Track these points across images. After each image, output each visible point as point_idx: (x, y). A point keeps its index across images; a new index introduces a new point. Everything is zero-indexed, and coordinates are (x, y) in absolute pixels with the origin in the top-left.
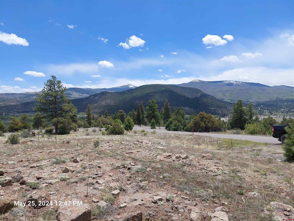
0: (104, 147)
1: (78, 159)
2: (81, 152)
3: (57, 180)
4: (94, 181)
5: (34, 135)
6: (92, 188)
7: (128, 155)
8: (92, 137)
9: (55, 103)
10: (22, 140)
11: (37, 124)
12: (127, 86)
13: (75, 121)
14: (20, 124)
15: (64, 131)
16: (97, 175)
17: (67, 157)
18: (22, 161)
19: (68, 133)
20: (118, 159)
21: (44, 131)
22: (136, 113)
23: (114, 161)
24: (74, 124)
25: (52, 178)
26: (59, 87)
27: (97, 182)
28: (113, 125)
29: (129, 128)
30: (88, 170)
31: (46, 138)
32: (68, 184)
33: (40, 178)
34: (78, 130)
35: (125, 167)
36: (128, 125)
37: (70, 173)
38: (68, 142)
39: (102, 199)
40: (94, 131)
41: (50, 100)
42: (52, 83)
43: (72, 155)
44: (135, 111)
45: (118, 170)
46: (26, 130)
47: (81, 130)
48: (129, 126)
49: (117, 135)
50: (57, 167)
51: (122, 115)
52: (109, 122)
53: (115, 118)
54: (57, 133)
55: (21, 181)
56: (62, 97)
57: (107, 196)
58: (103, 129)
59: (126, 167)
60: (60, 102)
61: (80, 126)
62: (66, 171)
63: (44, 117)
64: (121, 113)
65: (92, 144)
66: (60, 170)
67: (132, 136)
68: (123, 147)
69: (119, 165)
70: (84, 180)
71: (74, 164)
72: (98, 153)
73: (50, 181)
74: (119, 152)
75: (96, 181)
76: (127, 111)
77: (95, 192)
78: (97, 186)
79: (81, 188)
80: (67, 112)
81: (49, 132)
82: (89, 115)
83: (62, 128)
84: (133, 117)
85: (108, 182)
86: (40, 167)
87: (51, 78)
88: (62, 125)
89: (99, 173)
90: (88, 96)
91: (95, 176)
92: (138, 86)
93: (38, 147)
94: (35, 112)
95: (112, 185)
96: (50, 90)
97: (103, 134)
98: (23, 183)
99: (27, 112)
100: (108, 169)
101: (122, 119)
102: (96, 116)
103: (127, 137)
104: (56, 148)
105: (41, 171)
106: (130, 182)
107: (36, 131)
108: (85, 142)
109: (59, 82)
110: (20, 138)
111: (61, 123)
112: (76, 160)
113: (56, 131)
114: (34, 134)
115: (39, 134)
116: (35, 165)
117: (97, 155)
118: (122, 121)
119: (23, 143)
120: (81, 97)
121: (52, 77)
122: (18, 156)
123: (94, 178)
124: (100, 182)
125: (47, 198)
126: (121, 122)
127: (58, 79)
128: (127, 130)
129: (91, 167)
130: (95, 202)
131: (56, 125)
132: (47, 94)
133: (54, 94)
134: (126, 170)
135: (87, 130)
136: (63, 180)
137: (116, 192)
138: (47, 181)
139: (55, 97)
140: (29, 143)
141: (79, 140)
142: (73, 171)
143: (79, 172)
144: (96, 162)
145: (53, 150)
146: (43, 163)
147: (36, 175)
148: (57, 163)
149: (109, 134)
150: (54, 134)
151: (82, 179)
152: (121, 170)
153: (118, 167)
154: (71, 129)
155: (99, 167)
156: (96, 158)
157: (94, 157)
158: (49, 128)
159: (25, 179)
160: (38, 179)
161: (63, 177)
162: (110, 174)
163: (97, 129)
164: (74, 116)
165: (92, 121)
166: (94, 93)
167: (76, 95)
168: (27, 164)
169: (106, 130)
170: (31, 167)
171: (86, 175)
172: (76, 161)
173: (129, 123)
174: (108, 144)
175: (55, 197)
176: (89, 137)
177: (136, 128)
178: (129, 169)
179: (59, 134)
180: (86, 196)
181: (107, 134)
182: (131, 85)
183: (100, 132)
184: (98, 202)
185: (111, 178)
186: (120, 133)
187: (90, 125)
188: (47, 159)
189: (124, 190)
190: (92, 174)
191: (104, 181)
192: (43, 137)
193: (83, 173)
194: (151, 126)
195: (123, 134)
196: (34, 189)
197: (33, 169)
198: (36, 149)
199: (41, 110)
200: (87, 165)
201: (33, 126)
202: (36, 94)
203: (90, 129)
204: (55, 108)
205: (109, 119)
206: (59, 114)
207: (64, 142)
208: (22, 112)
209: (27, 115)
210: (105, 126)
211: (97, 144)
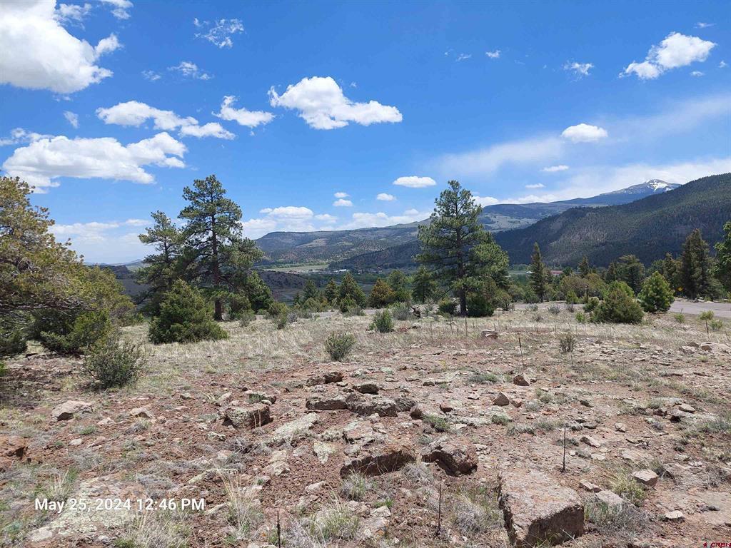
0: (589, 352)
1: (527, 378)
2: (528, 360)
3: (484, 420)
4: (577, 437)
5: (418, 314)
6: (573, 453)
7: (666, 381)
8: (552, 326)
9: (456, 242)
10: (397, 325)
11: (422, 293)
12: (646, 187)
13: (504, 286)
14: (390, 292)
15: (479, 309)
16: (581, 421)
17: (497, 369)
18: (405, 369)
19: (490, 314)
20: (637, 390)
21: (436, 308)
22: (678, 263)
23: (624, 393)
24: (502, 292)
25: (472, 413)
26: (466, 206)
27: (584, 440)
28: (606, 297)
29: (657, 304)
30: (555, 407)
31: (442, 324)
32: (511, 433)
33: (449, 410)
34: (513, 307)
35: (660, 413)
36: (653, 298)
37: (511, 407)
38: (495, 336)
39: (608, 487)
40: (554, 311)
41: (447, 238)
42: (452, 197)
43: (508, 368)
44: (675, 257)
45: (642, 418)
46: (403, 304)
47: (520, 307)
48: (658, 300)
49: (622, 325)
50: (479, 391)
51: (632, 269)
52: (593, 287)
53: (610, 278)
54: (463, 313)
55: (412, 410)
56: (472, 230)
57: (621, 480)
58: (579, 307)
59: (666, 414)
60: (469, 241)
61: (516, 298)
62: (502, 401)
63: (436, 277)
64: (629, 262)
65: (556, 343)
66: (486, 398)
67: (669, 330)
68: (647, 357)
69: (643, 406)
70: (550, 429)
71: (519, 389)
72: (574, 368)
73: (471, 420)
74: (636, 369)
75: (581, 436)
76: (647, 259)
77: (583, 464)
78: (586, 450)
79: (544, 447)
80: (484, 263)
81: (448, 310)
82: (537, 270)
83: (475, 301)
84: (670, 273)
85: (615, 445)
86: (443, 386)
87: (449, 188)
88: (474, 295)
89: (586, 417)
90: (532, 221)
91: (577, 425)
92: (684, 183)
93: (432, 342)
94: (417, 265)
95: (631, 454)
96: (447, 214)
97: (580, 320)
98: (417, 415)
99: (400, 266)
100: (610, 411)
101: (634, 281)
102: (556, 273)
103: (654, 329)
104: (468, 346)
105: (448, 395)
106: (684, 456)
107: (422, 308)
108: (534, 340)
109: (466, 194)
110: (393, 321)
111: (473, 289)
112: (522, 378)
113: (463, 308)
114: (418, 312)
115: (427, 314)
116: (432, 379)
117: (573, 373)
118: (632, 286)
119: (402, 330)
120: (516, 226)
121: (452, 183)
122: (396, 357)
123: (574, 429)
124: (593, 440)
125: (471, 455)
126: (629, 288)
127: (464, 186)
128: (652, 311)
129: (563, 400)
130: (588, 490)
131: (461, 294)
132: (442, 225)
133: (456, 223)
134: (665, 422)
135: (536, 309)
136: (498, 422)
137: (647, 475)
138: (465, 419)
139: (458, 230)
140: (412, 332)
141: (518, 331)
142: (519, 405)
143: (534, 409)
144: (573, 390)
145: (464, 351)
146: (449, 377)
147: (439, 402)
148: (479, 380)
149: (598, 321)
150: (459, 315)
151: (543, 426)
152: (650, 420)
153: (640, 411)
154: (496, 304)
155: (585, 403)
156: (572, 378)
157: (564, 376)
158: (446, 302)
159: (420, 406)
160: (446, 410)
161: (499, 414)
162: (619, 425)
163: (562, 306)
164: (503, 272)
165: (547, 286)
166: (549, 215)
167: (503, 223)
168: (415, 375)
169: (588, 310)
170: (426, 384)
171: (552, 419)
172: (520, 382)
173: (658, 292)
174: (597, 346)
175: (487, 458)
176: (542, 326)
177: (680, 306)
178: (675, 419)
179: (469, 316)
180: (563, 470)
181: (591, 321)
182: (658, 181)
183: (569, 314)
184: (597, 490)
185: (621, 437)
186: (629, 318)
187: (541, 295)
188: (455, 370)
189: (669, 475)
190: (566, 418)
191: (603, 441)
192: (436, 320)
193: (543, 411)
195: (639, 321)
196: (440, 431)
197: (431, 388)
198: (427, 345)
199: (430, 260)
200: (551, 393)
201: (414, 295)
202: (420, 227)
203: (543, 307)
204: (459, 255)
205: (594, 281)
206: (468, 268)
207: (484, 333)
208: (391, 266)
209: (401, 271)
210: (583, 299)
211: (567, 344)
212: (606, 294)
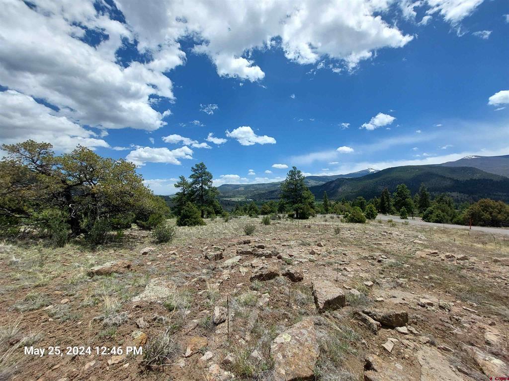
0: (346, 234)
1: (322, 244)
2: (322, 237)
3: (306, 260)
4: (342, 268)
5: (280, 218)
6: (340, 274)
7: (376, 246)
8: (331, 223)
9: (295, 190)
10: (272, 222)
11: (281, 209)
12: (367, 171)
13: (313, 207)
14: (269, 209)
15: (303, 216)
16: (343, 261)
17: (311, 240)
18: (275, 239)
19: (307, 218)
20: (364, 249)
21: (287, 215)
22: (379, 200)
23: (360, 251)
24: (312, 210)
25: (301, 257)
26: (299, 176)
27: (345, 269)
28: (351, 213)
29: (371, 216)
30: (333, 256)
31: (289, 222)
32: (316, 265)
33: (292, 256)
34: (316, 216)
35: (373, 259)
36: (369, 213)
37: (316, 255)
38: (309, 227)
39: (354, 288)
40: (332, 218)
41: (291, 188)
42: (294, 173)
43: (316, 239)
44: (378, 198)
45: (366, 260)
46: (274, 214)
47: (319, 216)
48: (371, 214)
49: (358, 224)
50: (304, 249)
51: (361, 202)
52: (347, 209)
53: (353, 205)
54: (297, 218)
55: (278, 255)
56: (301, 186)
57: (359, 285)
58: (341, 216)
59: (376, 259)
60: (300, 190)
61: (317, 212)
62: (313, 253)
63: (287, 203)
64: (360, 199)
65: (333, 230)
66: (307, 251)
67: (376, 226)
68: (368, 237)
69: (367, 256)
70: (331, 264)
71: (319, 248)
72: (340, 240)
73: (301, 260)
74: (364, 241)
75: (343, 267)
76: (367, 198)
77: (344, 278)
78: (346, 273)
79: (329, 271)
80: (305, 199)
81: (291, 216)
82: (325, 202)
83: (302, 213)
84: (376, 204)
85: (357, 271)
86: (290, 246)
87: (292, 169)
88: (302, 211)
89: (345, 260)
90: (324, 183)
91: (342, 263)
92: (381, 170)
93: (285, 229)
94: (280, 198)
95: (362, 275)
96: (292, 179)
97: (342, 221)
98: (280, 258)
99: (273, 199)
100: (354, 258)
101: (362, 206)
102: (333, 203)
103: (370, 226)
104: (299, 231)
105: (292, 250)
106: (383, 276)
107: (281, 215)
108: (325, 229)
109: (299, 172)
110: (270, 220)
111: (301, 209)
112: (320, 244)
113: (297, 216)
114: (280, 217)
115: (283, 218)
116: (285, 244)
117: (340, 242)
118: (362, 208)
119: (273, 224)
120: (318, 184)
121: (293, 167)
122: (271, 234)
123: (341, 264)
124: (348, 269)
125: (301, 274)
126: (360, 209)
127: (298, 169)
128: (370, 219)
129: (336, 253)
130: (346, 288)
131: (296, 210)
132: (289, 183)
133: (295, 183)
134: (375, 262)
135: (325, 217)
136: (311, 261)
137: (370, 283)
138: (298, 260)
139: (296, 185)
140: (277, 225)
141: (318, 225)
142: (320, 254)
143: (325, 256)
144: (340, 249)
145: (297, 233)
146: (292, 243)
147: (288, 253)
148: (304, 244)
149: (349, 222)
150: (295, 218)
151: (329, 263)
152: (370, 261)
153: (366, 258)
154: (310, 214)
155: (344, 254)
156: (339, 245)
157: (336, 243)
158: (290, 213)
159: (281, 254)
160: (291, 256)
161: (311, 258)
162: (358, 263)
163: (335, 216)
164: (312, 202)
165: (329, 208)
166: (330, 180)
167: (312, 183)
168: (279, 242)
169: (344, 217)
170: (283, 245)
171: (332, 260)
172: (319, 245)
173: (372, 211)
174: (349, 232)
175: (307, 275)
176: (327, 223)
177: (380, 217)
178: (379, 261)
179: (299, 219)
180: (336, 281)
181: (346, 222)
182: (371, 169)
183: (338, 219)
184: (350, 289)
185: (359, 268)
186: (361, 221)
187: (327, 211)
188: (294, 240)
189: (378, 283)
190: (337, 260)
191: (352, 269)
192: (287, 220)
193: (328, 257)
194: (401, 215)
195: (364, 222)
196: (289, 264)
197: (285, 247)
198: (283, 230)
199: (285, 197)
200: (332, 250)
201: (278, 210)
202: (281, 184)
203: (328, 216)
204: (296, 195)
205: (347, 206)
206: (299, 200)
207: (305, 226)
208: (270, 199)
209: (273, 201)
210: (343, 213)
211: (337, 231)
212: (352, 211)
